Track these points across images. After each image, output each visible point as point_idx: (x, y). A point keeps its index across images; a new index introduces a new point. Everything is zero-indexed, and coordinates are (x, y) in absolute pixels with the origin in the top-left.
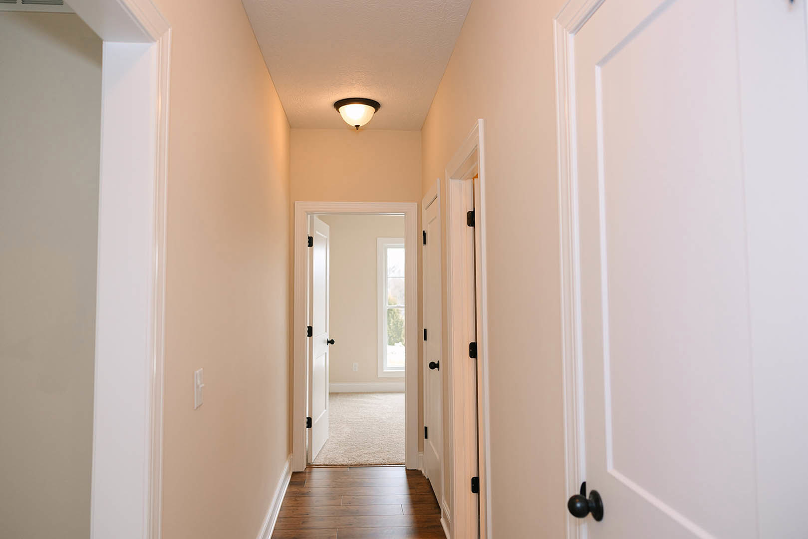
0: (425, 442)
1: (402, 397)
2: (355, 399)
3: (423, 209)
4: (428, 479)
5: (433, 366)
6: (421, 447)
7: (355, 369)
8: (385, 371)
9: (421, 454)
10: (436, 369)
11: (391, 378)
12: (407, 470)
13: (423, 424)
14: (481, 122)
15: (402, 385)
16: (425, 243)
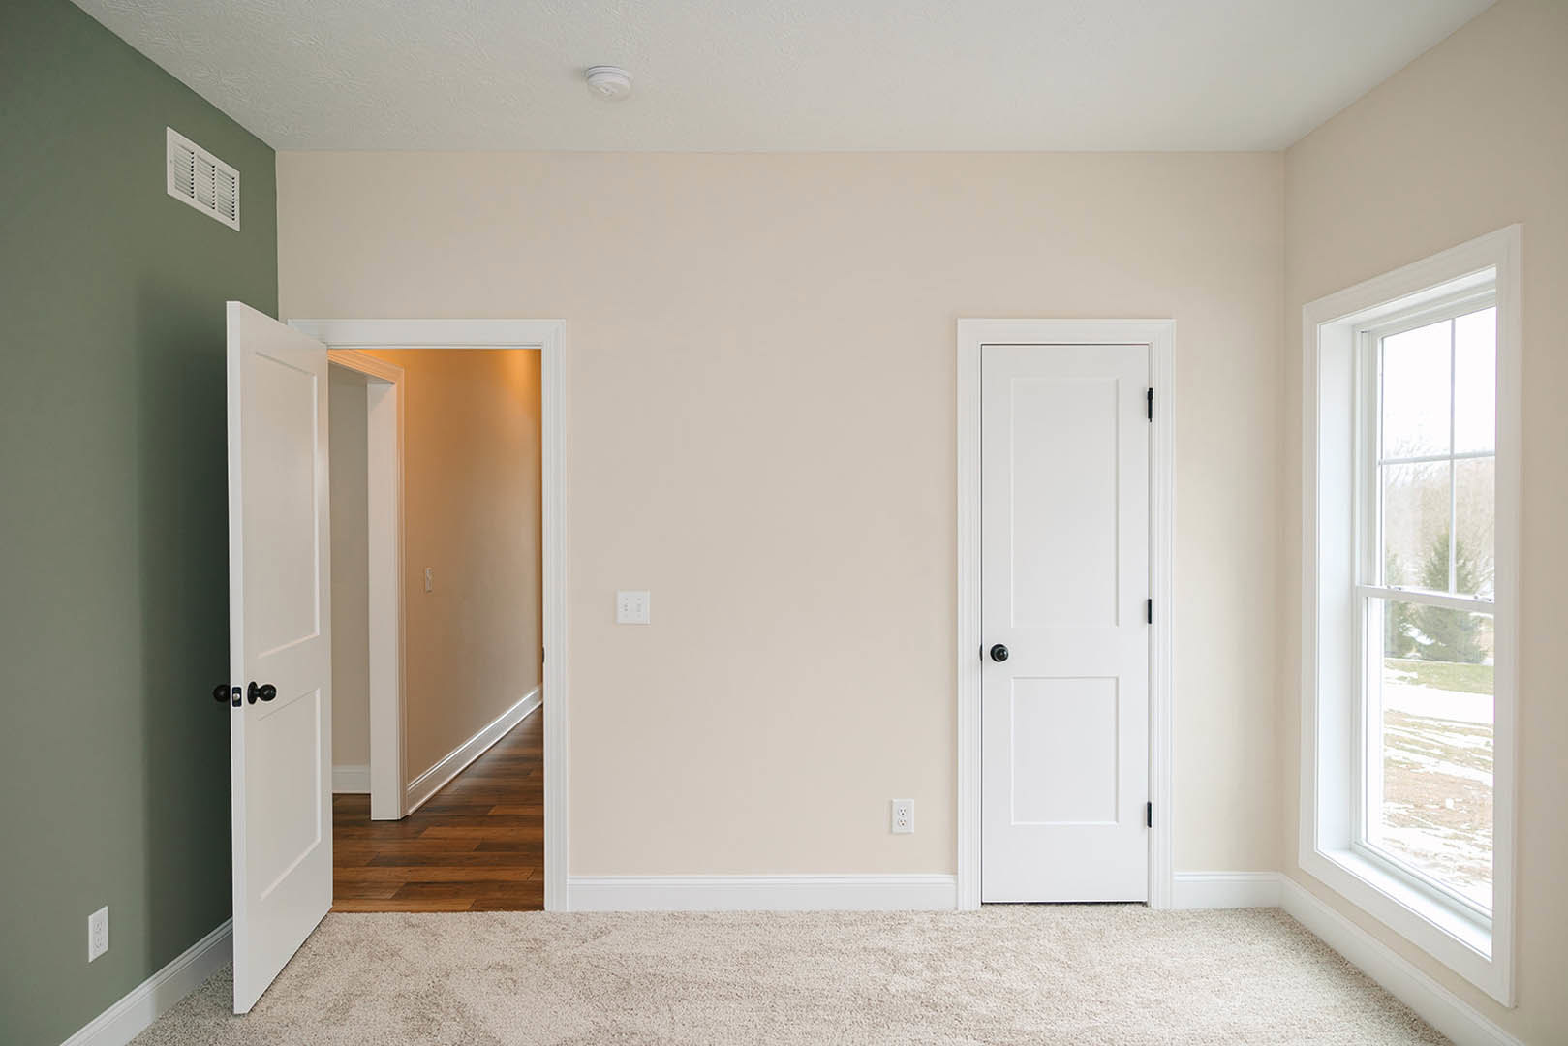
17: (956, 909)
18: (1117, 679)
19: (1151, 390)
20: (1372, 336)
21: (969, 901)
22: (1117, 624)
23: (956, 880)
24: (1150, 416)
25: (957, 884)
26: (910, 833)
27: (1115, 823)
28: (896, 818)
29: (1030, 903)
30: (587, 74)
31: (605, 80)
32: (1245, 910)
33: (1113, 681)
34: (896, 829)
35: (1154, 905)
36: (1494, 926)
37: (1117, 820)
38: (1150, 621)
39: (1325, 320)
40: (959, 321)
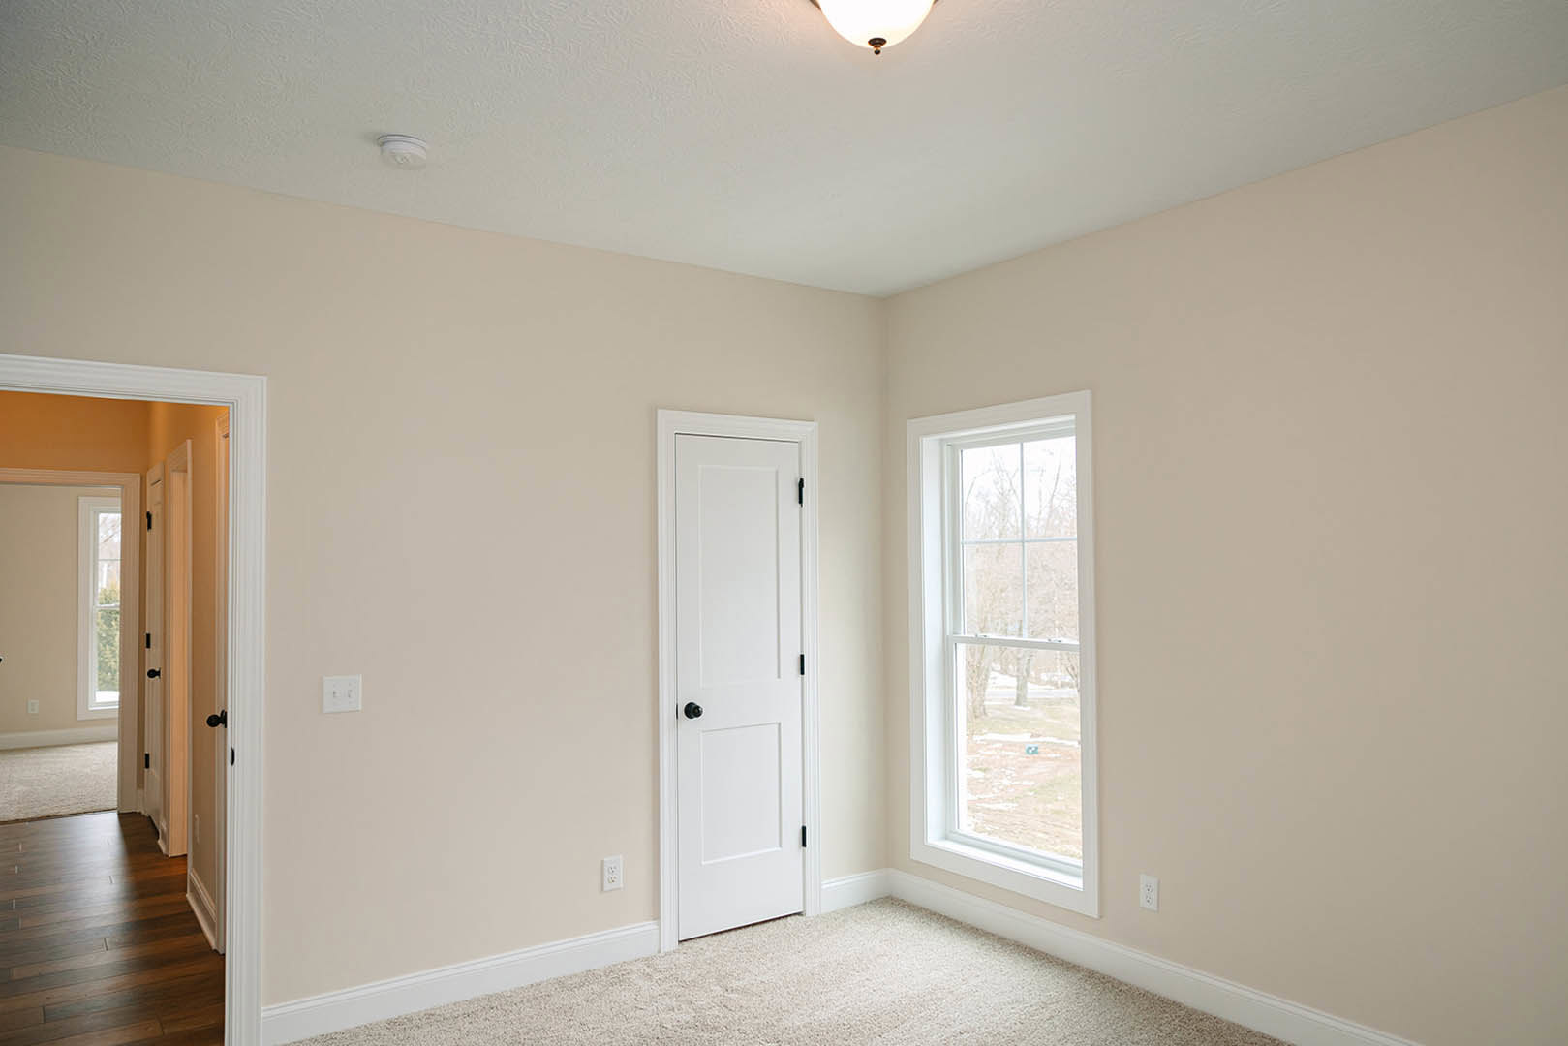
0: (146, 774)
1: (116, 745)
2: (35, 755)
3: (148, 485)
4: (150, 817)
5: (153, 674)
6: (141, 782)
7: (33, 710)
8: (91, 709)
9: (140, 792)
10: (157, 677)
11: (100, 720)
12: (119, 814)
13: (144, 750)
14: (189, 441)
15: (114, 729)
16: (149, 527)
17: (659, 952)
18: (779, 724)
19: (802, 481)
20: (955, 450)
21: (669, 944)
22: (779, 677)
23: (659, 925)
24: (801, 501)
25: (660, 929)
26: (619, 889)
27: (779, 849)
28: (607, 875)
29: (714, 934)
30: (382, 141)
31: (403, 148)
32: (870, 902)
33: (776, 726)
34: (607, 886)
35: (809, 914)
36: (1083, 872)
37: (780, 846)
38: (802, 673)
39: (927, 434)
40: (660, 411)
